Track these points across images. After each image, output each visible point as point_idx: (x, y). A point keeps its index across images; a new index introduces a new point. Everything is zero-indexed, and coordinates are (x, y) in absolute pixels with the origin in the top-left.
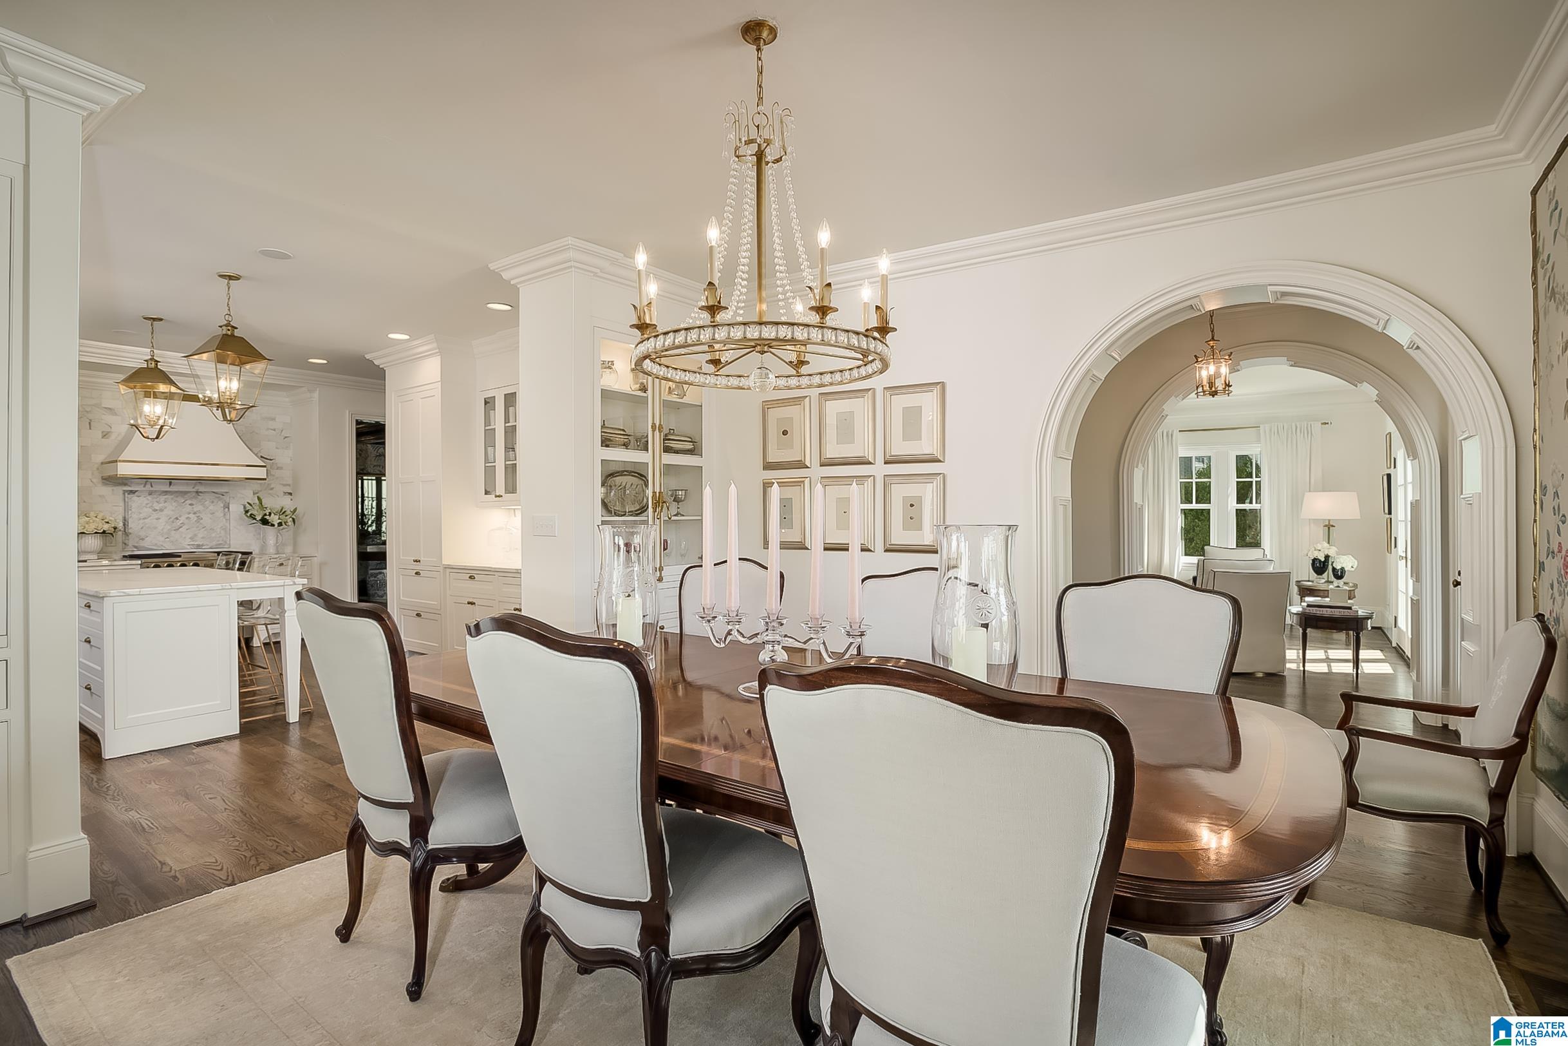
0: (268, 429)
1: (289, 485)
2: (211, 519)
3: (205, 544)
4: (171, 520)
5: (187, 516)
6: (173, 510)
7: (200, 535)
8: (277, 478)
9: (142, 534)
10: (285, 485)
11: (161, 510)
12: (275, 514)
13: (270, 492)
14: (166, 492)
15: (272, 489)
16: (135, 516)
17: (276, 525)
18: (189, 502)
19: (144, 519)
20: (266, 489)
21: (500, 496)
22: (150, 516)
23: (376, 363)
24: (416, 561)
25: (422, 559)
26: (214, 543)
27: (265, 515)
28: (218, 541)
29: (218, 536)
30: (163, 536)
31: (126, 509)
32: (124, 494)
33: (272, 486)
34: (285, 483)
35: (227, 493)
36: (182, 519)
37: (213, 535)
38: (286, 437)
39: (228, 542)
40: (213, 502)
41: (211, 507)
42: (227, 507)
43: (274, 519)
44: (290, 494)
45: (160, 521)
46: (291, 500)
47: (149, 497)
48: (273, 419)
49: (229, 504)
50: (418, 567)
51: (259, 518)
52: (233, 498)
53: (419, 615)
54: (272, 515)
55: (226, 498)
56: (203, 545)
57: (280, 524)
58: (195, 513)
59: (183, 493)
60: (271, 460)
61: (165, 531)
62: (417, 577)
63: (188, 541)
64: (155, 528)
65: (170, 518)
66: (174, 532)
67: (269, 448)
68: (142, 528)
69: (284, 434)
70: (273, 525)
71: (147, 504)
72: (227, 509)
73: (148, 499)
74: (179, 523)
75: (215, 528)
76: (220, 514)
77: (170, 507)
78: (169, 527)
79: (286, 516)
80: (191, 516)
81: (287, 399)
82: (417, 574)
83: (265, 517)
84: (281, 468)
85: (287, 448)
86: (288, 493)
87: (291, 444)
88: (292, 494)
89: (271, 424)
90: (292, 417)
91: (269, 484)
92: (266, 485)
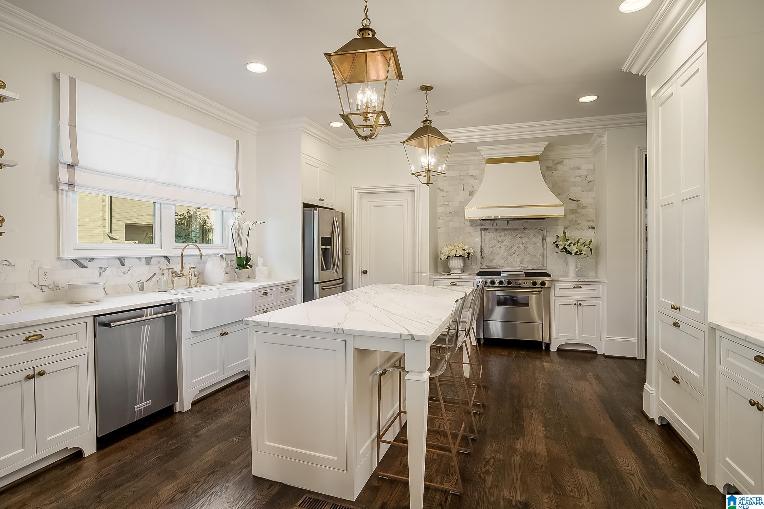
0: (575, 176)
1: (592, 221)
2: (533, 248)
3: (529, 265)
4: (508, 248)
5: (518, 245)
6: (509, 242)
7: (526, 260)
8: (583, 215)
9: (491, 257)
10: (589, 221)
11: (502, 242)
12: (574, 245)
13: (577, 227)
14: (505, 230)
15: (578, 224)
16: (487, 246)
17: (573, 254)
18: (519, 235)
19: (492, 247)
20: (573, 225)
22: (496, 245)
23: (634, 71)
24: (673, 307)
25: (683, 307)
26: (535, 266)
27: (567, 245)
28: (538, 264)
29: (538, 260)
30: (503, 260)
31: (482, 240)
32: (481, 231)
33: (579, 222)
34: (589, 219)
35: (545, 228)
36: (515, 248)
37: (535, 260)
38: (590, 182)
39: (545, 265)
40: (535, 235)
41: (534, 239)
42: (544, 239)
43: (573, 248)
44: (594, 228)
45: (502, 249)
46: (594, 233)
47: (495, 233)
48: (579, 168)
49: (546, 236)
50: (676, 316)
51: (561, 247)
52: (549, 232)
54: (572, 245)
55: (544, 232)
56: (528, 267)
57: (577, 253)
58: (523, 244)
59: (516, 229)
60: (578, 201)
61: (504, 256)
63: (518, 264)
64: (499, 254)
65: (508, 247)
66: (510, 257)
67: (575, 192)
68: (491, 254)
69: (589, 179)
70: (571, 253)
71: (494, 238)
72: (544, 241)
73: (494, 234)
74: (513, 250)
75: (536, 255)
76: (539, 244)
77: (507, 239)
78: (507, 254)
79: (584, 246)
80: (521, 245)
81: (590, 150)
82: (676, 325)
83: (566, 247)
84: (586, 207)
85: (591, 190)
86: (591, 227)
87: (594, 186)
88: (595, 227)
89: (577, 172)
90: (594, 164)
91: (576, 221)
92: (574, 221)
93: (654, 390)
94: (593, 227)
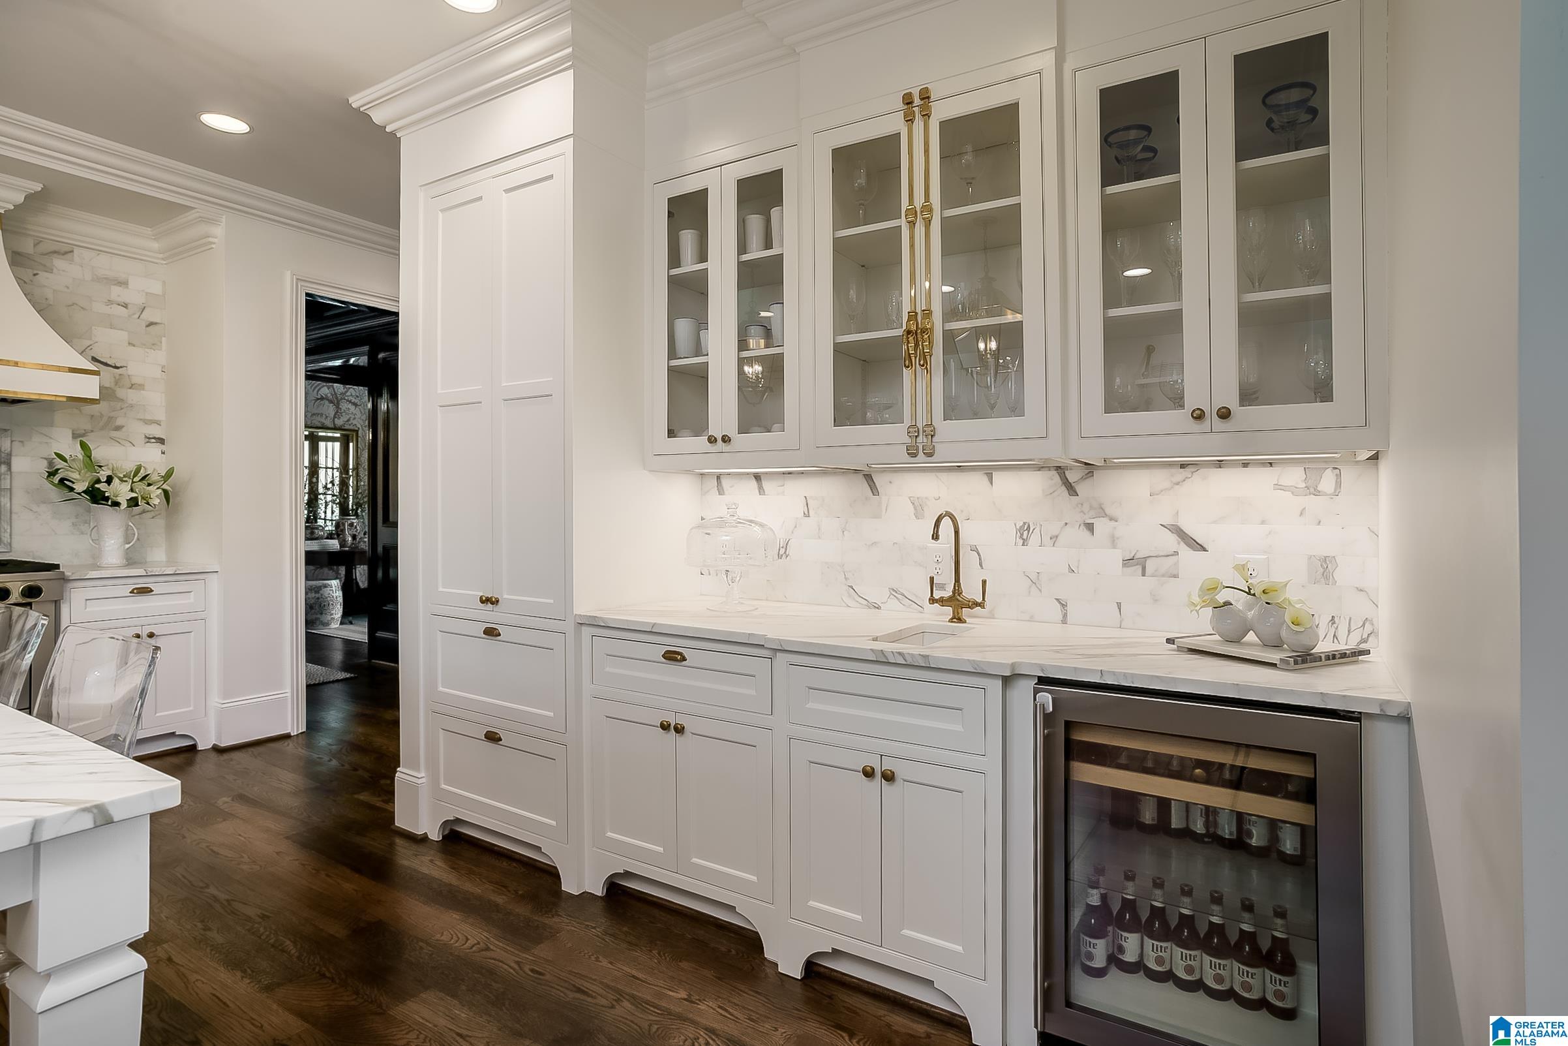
0: (110, 302)
1: (158, 423)
8: (131, 406)
10: (148, 422)
12: (121, 480)
13: (114, 434)
17: (124, 505)
20: (102, 429)
21: (726, 439)
23: (378, 117)
24: (486, 601)
25: (505, 596)
27: (98, 481)
33: (119, 422)
34: (148, 417)
35: (7, 431)
38: (151, 324)
39: (6, 540)
42: (7, 460)
43: (121, 491)
44: (161, 441)
46: (162, 452)
48: (123, 283)
49: (9, 454)
50: (490, 615)
51: (81, 487)
52: (23, 442)
53: (492, 737)
54: (116, 481)
57: (133, 502)
60: (117, 367)
62: (490, 642)
67: (109, 342)
69: (148, 316)
70: (116, 504)
72: (6, 467)
79: (149, 485)
81: (155, 245)
82: (491, 632)
83: (96, 486)
84: (141, 387)
85: (154, 346)
86: (154, 438)
87: (163, 338)
88: (164, 440)
89: (116, 292)
90: (164, 282)
91: (110, 418)
92: (105, 419)
93: (423, 775)
94: (159, 439)
